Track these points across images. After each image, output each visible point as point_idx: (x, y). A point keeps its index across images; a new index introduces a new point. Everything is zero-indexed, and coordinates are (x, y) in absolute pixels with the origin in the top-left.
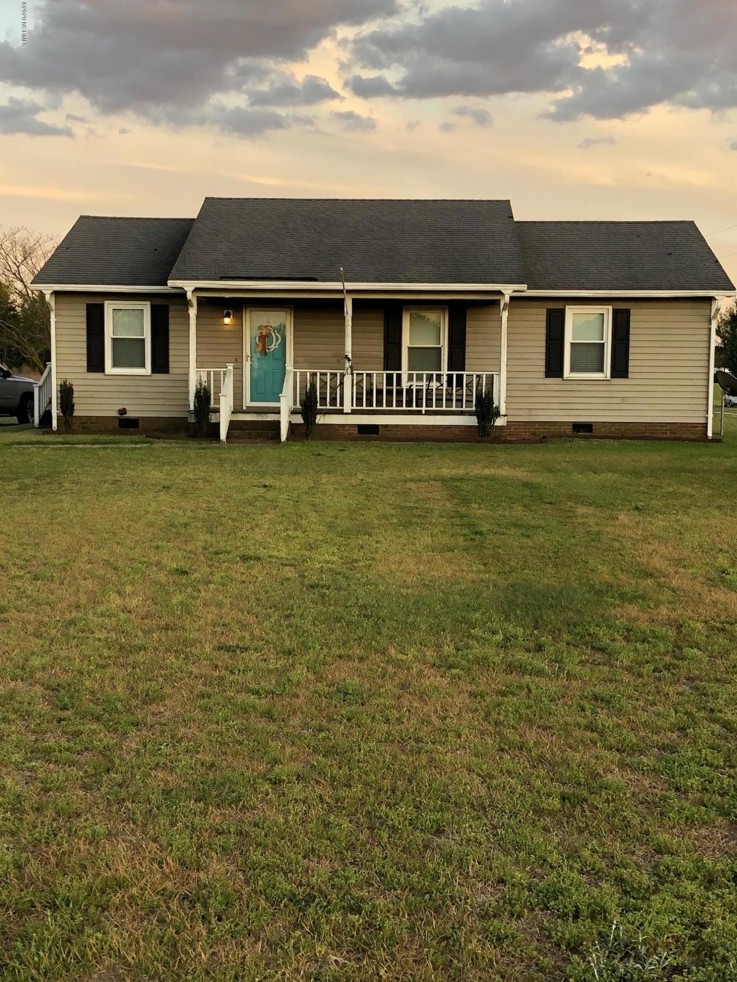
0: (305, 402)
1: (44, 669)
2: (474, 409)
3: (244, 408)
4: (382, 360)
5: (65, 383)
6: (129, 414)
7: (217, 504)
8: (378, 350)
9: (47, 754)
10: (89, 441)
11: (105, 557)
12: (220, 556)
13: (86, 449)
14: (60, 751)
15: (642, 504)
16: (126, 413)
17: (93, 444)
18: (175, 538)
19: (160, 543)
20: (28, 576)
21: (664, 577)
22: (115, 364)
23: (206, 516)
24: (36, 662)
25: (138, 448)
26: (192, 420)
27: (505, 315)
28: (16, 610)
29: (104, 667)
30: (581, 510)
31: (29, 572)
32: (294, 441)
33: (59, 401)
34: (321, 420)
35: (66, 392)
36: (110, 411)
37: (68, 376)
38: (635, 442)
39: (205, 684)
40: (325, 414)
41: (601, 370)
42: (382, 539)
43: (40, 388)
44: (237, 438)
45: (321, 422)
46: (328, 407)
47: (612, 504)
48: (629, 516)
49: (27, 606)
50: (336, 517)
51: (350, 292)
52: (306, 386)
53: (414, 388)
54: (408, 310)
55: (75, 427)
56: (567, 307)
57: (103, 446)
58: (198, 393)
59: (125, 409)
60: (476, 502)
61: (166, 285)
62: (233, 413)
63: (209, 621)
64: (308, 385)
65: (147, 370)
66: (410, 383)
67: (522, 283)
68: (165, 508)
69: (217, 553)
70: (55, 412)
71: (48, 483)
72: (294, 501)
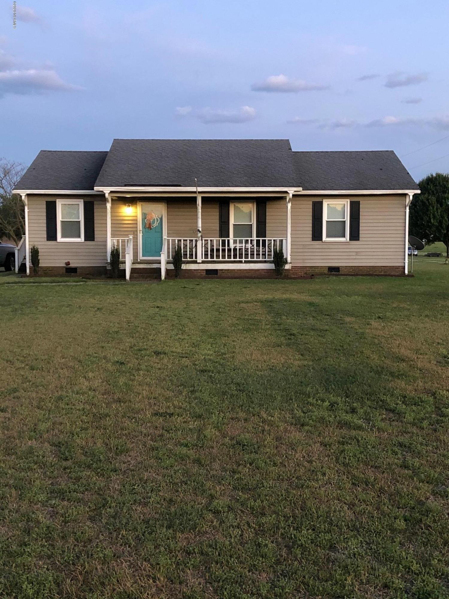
0: (175, 257)
1: (48, 431)
2: (272, 259)
3: (139, 260)
4: (218, 232)
5: (34, 247)
6: (72, 265)
7: (132, 319)
8: (216, 225)
9: (62, 494)
10: (49, 281)
11: (72, 354)
12: (142, 352)
13: (48, 286)
14: (70, 492)
15: (381, 315)
16: (69, 264)
17: (52, 283)
18: (112, 341)
19: (103, 345)
20: (27, 367)
21: (412, 361)
22: (63, 236)
23: (127, 326)
24: (43, 427)
25: (78, 285)
26: (109, 268)
27: (289, 205)
28: (23, 390)
29: (86, 429)
30: (348, 319)
31: (27, 365)
32: (169, 279)
33: (31, 258)
34: (184, 267)
35: (35, 253)
36: (61, 263)
37: (36, 243)
38: (364, 277)
39: (152, 440)
40: (187, 263)
41: (344, 236)
42: (235, 339)
43: (18, 250)
44: (136, 278)
45: (184, 268)
46: (189, 259)
47: (364, 315)
48: (377, 322)
49: (30, 388)
50: (205, 325)
51: (200, 192)
52: (175, 247)
53: (238, 248)
54: (233, 202)
55: (39, 273)
56: (324, 200)
57: (57, 284)
58: (112, 252)
59: (69, 262)
60: (284, 315)
61: (93, 189)
62: (133, 263)
63: (145, 395)
64: (177, 247)
65: (82, 239)
66: (235, 245)
67: (299, 186)
68: (101, 322)
69: (140, 350)
70: (28, 264)
71: (29, 307)
72: (177, 316)
